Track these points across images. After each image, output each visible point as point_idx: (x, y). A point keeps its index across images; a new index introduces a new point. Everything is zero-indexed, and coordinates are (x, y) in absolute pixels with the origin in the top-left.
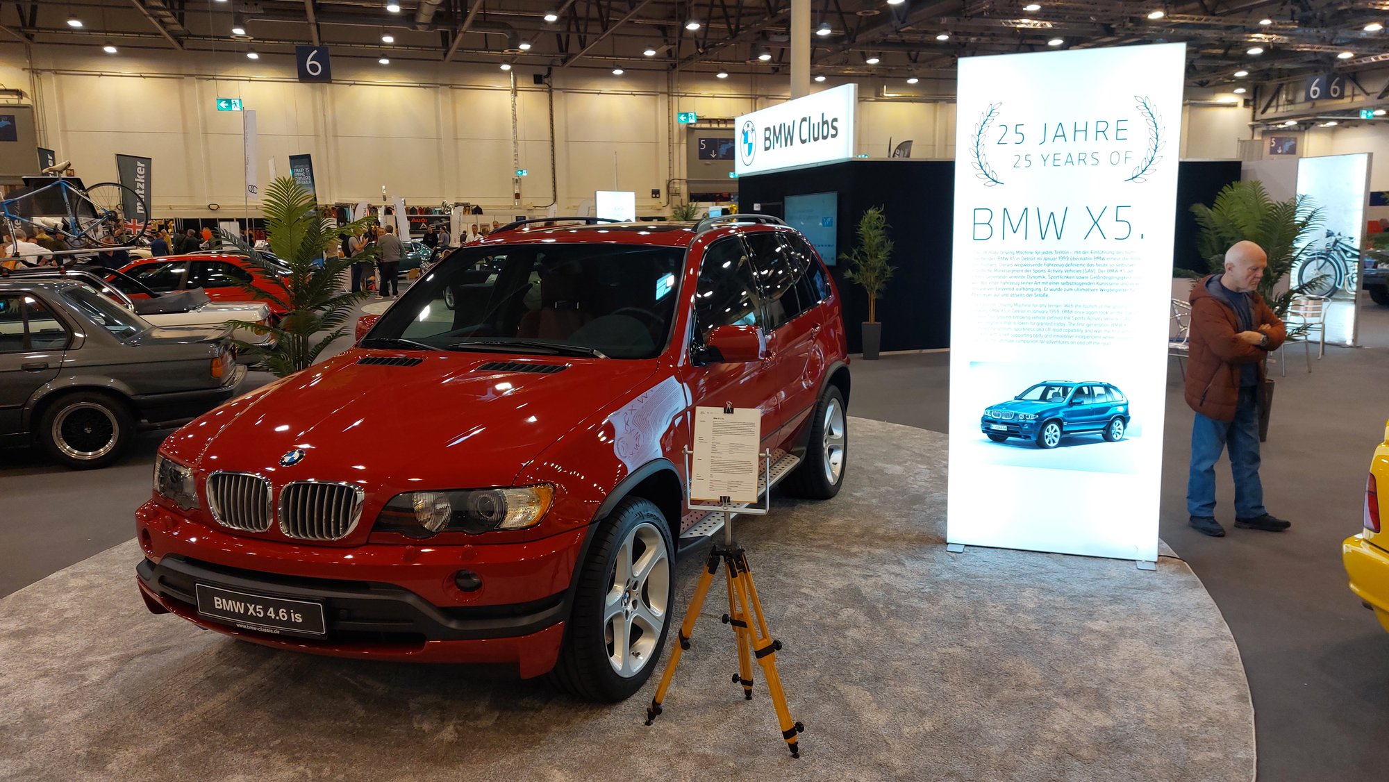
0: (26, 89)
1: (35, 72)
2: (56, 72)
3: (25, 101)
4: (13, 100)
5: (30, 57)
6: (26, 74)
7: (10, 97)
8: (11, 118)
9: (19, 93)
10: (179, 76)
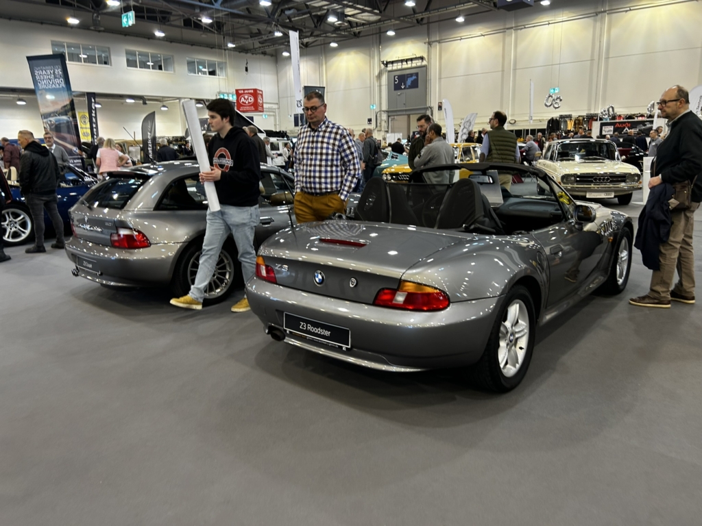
0: (425, 56)
1: (430, 44)
2: (439, 42)
3: (425, 63)
4: (418, 63)
5: (428, 35)
6: (426, 46)
7: (417, 61)
8: (417, 74)
9: (422, 58)
10: (504, 30)
